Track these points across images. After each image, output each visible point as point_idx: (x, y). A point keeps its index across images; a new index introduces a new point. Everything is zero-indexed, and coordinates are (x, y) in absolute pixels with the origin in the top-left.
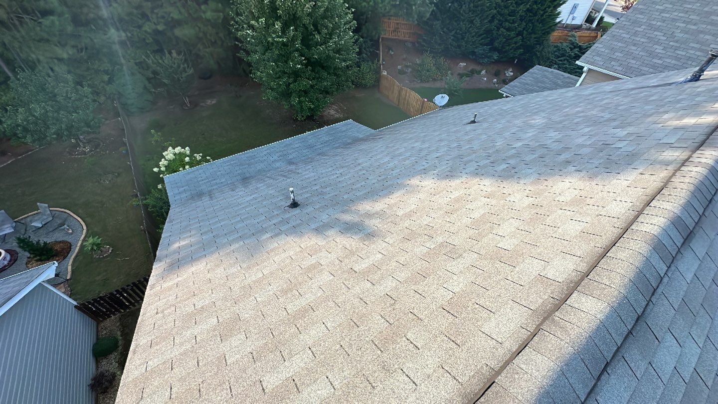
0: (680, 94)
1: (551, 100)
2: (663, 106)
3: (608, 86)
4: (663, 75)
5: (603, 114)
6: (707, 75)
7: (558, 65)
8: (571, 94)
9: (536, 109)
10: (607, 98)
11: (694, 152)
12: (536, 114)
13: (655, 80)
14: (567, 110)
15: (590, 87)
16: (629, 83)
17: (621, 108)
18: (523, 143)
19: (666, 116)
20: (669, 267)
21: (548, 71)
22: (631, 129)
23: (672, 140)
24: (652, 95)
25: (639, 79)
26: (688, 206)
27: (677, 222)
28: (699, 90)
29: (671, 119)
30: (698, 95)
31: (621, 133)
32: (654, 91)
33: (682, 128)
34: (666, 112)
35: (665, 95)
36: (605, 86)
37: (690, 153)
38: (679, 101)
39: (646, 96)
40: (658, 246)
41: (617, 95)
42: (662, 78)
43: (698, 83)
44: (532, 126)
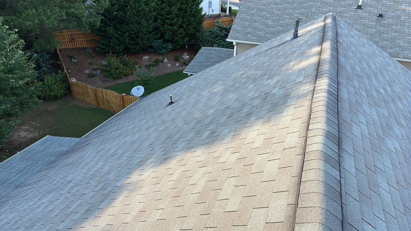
0: (293, 48)
1: (221, 71)
2: (287, 57)
3: (252, 52)
4: (279, 37)
5: (257, 72)
6: (300, 33)
7: (217, 43)
8: (232, 63)
9: (214, 79)
10: (255, 60)
11: (315, 83)
12: (215, 83)
13: (276, 42)
14: (234, 75)
15: (243, 55)
16: (263, 47)
17: (265, 65)
18: (214, 109)
19: (292, 64)
20: (340, 171)
21: (212, 50)
22: (276, 79)
23: (301, 79)
24: (279, 52)
25: (268, 43)
26: (329, 122)
27: (328, 135)
28: (300, 43)
29: (294, 65)
30: (301, 46)
31: (272, 82)
32: (279, 49)
33: (303, 69)
34: (291, 61)
35: (286, 50)
36: (251, 52)
37: (314, 85)
38: (294, 53)
39: (276, 53)
40: (327, 159)
41: (260, 57)
42: (279, 39)
43: (298, 39)
44: (215, 94)
